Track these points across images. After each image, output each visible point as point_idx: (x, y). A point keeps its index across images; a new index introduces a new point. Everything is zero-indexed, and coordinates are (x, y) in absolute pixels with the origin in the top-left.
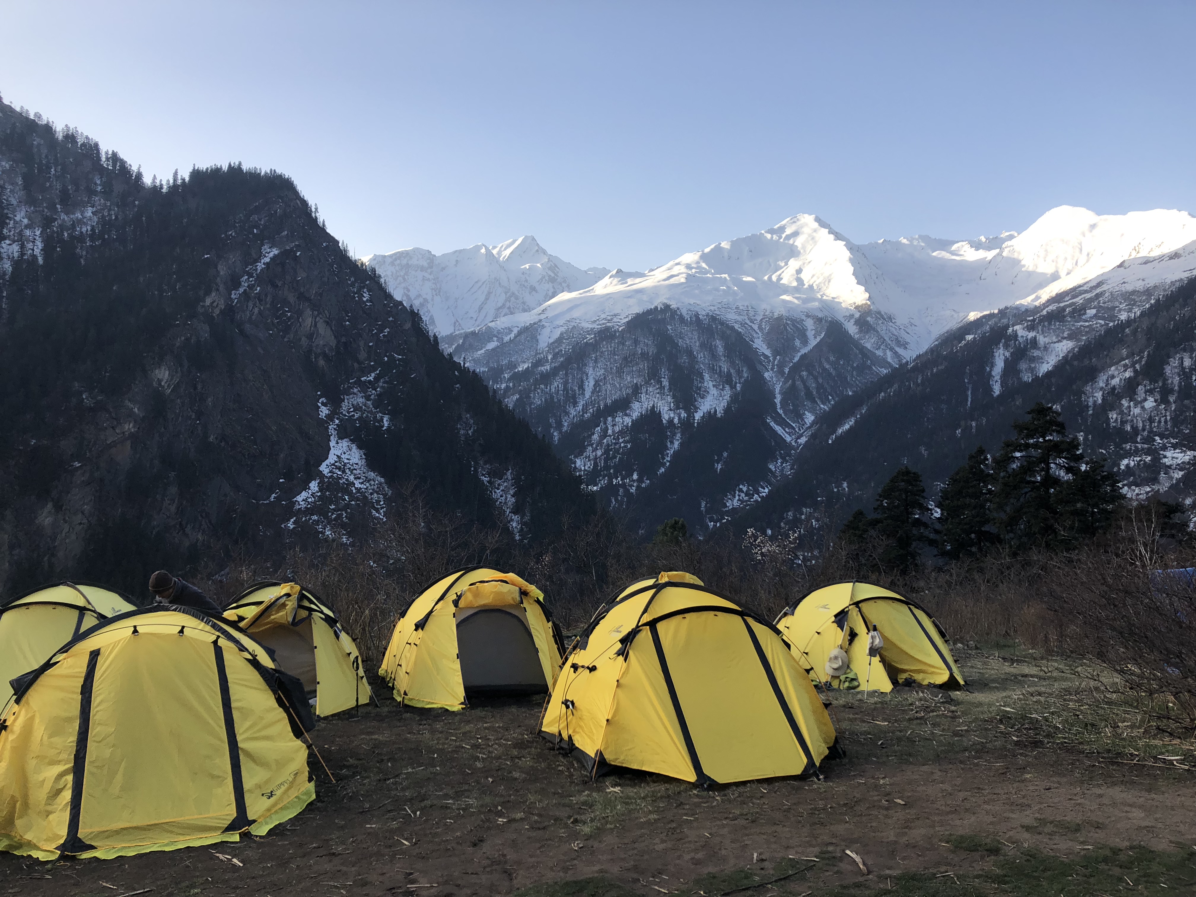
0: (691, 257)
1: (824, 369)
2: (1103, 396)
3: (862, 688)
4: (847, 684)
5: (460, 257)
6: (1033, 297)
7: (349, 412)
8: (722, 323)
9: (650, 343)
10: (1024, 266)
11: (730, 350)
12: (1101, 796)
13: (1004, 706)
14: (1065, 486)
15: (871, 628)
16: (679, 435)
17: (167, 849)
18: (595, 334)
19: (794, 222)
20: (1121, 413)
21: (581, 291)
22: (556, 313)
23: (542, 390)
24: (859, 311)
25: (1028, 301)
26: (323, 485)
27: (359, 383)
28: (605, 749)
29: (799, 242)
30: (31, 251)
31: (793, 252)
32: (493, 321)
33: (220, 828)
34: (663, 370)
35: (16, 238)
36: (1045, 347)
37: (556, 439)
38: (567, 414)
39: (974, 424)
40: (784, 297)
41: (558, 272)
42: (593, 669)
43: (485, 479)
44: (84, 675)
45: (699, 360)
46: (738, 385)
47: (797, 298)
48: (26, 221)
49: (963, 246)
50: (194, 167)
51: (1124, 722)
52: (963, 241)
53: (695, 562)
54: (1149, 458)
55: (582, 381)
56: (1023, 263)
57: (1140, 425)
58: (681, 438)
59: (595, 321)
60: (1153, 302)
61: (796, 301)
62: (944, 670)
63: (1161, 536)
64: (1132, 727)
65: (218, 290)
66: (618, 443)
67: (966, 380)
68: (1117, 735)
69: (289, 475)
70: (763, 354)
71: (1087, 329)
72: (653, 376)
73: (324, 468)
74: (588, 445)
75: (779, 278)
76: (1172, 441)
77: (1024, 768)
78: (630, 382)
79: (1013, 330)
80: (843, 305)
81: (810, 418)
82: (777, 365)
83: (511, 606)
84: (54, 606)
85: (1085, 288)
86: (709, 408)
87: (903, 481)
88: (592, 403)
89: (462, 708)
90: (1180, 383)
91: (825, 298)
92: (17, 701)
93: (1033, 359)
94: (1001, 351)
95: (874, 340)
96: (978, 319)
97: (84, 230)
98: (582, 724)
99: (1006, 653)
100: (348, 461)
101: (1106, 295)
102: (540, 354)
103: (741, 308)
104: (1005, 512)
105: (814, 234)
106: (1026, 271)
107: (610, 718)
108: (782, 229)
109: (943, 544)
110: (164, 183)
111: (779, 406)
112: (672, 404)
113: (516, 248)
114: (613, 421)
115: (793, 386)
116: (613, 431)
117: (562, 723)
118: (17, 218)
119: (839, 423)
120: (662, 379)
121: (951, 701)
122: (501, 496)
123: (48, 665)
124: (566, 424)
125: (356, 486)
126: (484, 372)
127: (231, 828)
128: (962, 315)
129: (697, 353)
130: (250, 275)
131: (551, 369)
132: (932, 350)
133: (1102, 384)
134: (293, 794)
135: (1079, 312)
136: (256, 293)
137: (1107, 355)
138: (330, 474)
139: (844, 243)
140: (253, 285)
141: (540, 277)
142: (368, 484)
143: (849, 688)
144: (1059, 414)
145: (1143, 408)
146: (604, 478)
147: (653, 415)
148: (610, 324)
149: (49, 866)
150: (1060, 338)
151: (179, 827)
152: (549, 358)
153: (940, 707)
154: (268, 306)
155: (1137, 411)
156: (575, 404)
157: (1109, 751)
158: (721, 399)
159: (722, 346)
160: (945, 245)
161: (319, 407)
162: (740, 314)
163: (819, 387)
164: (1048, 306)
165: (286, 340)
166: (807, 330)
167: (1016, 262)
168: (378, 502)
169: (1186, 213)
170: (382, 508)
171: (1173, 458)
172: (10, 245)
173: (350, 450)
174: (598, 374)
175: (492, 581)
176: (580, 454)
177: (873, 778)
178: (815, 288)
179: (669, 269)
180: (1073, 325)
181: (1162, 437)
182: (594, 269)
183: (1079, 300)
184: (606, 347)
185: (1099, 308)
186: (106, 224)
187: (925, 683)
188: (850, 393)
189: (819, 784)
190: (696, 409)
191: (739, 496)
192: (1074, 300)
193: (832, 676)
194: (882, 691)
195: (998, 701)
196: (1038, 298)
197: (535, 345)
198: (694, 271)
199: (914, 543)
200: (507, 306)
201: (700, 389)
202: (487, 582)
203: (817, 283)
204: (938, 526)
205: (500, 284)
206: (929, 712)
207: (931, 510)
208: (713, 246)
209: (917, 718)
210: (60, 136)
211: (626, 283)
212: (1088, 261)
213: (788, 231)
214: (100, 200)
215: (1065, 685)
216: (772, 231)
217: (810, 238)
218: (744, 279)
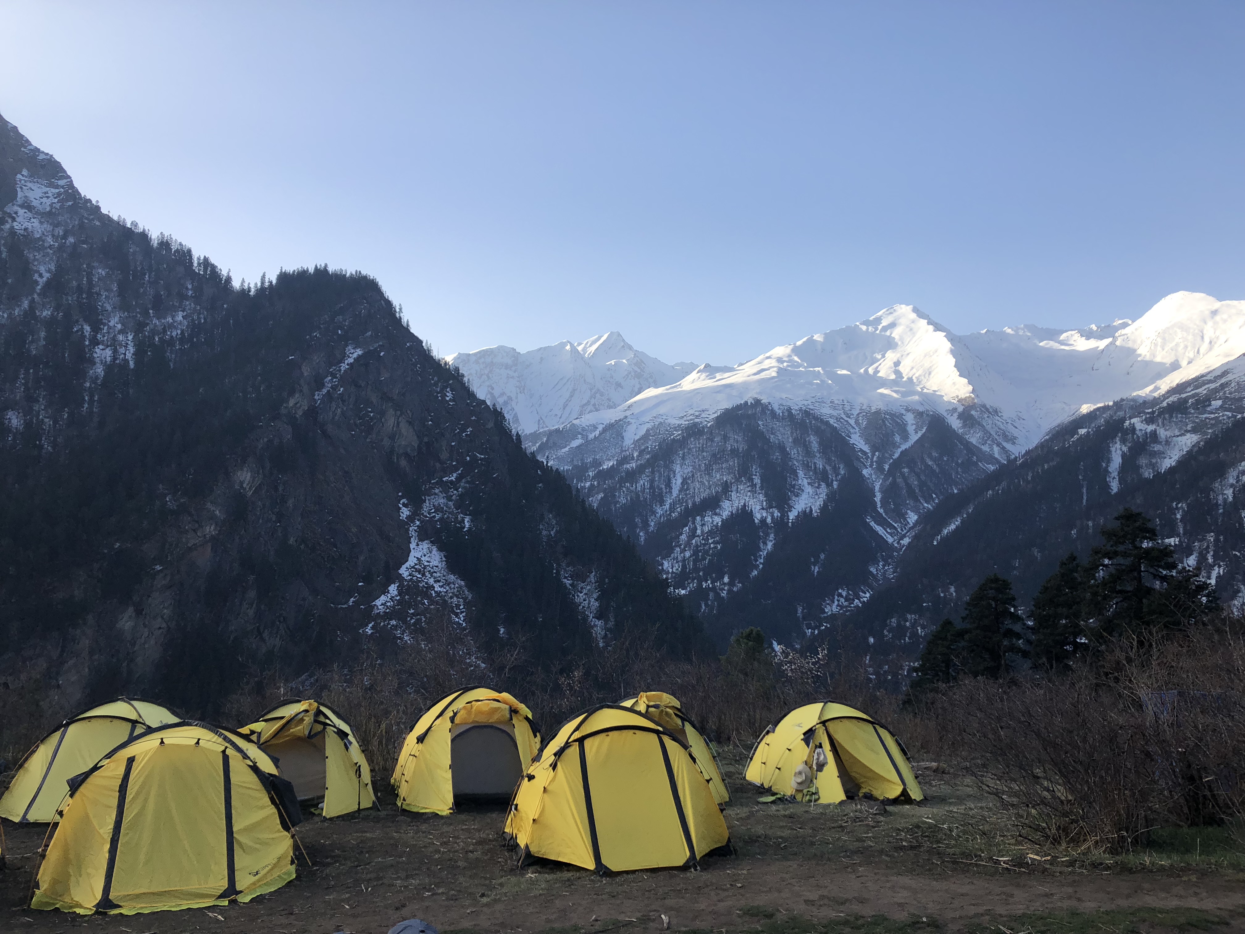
0: (781, 351)
1: (927, 466)
2: (1233, 493)
3: (822, 801)
5: (545, 354)
6: (1151, 387)
7: (429, 514)
8: (816, 418)
9: (740, 439)
10: (1140, 355)
11: (825, 447)
13: (929, 818)
16: (772, 535)
17: (173, 909)
18: (682, 430)
19: (891, 313)
21: (668, 387)
22: (642, 409)
23: (628, 489)
24: (963, 405)
25: (1145, 392)
26: (402, 589)
27: (441, 483)
28: (530, 842)
29: (896, 334)
30: (122, 356)
31: (890, 344)
32: (577, 419)
33: (214, 896)
34: (754, 467)
35: (109, 343)
36: (1167, 441)
37: (642, 539)
38: (654, 513)
39: (1090, 523)
40: (882, 391)
41: (644, 368)
43: (568, 582)
44: (122, 777)
45: (793, 456)
46: (835, 483)
47: (895, 392)
48: (119, 326)
49: (1072, 335)
50: (281, 270)
52: (1072, 330)
55: (669, 480)
56: (1139, 352)
58: (775, 539)
59: (683, 417)
61: (895, 395)
62: (897, 785)
65: (301, 391)
66: (707, 544)
67: (1080, 477)
69: (368, 579)
70: (861, 450)
71: (1213, 422)
72: (744, 473)
73: (404, 571)
74: (676, 546)
75: (876, 371)
78: (719, 480)
79: (1130, 423)
80: (946, 398)
81: (912, 518)
82: (876, 462)
83: (501, 722)
84: (111, 719)
85: (1208, 378)
86: (804, 506)
87: (991, 589)
88: (680, 501)
89: (450, 813)
91: (925, 391)
92: (72, 796)
93: (1154, 454)
94: (1118, 445)
95: (979, 434)
96: (1091, 412)
97: (174, 334)
98: (522, 824)
100: (428, 564)
101: (1233, 385)
102: (625, 451)
103: (836, 402)
105: (913, 325)
106: (1142, 360)
107: (536, 817)
108: (878, 320)
110: (252, 286)
111: (879, 505)
112: (765, 503)
113: (601, 344)
114: (701, 521)
115: (894, 484)
116: (702, 531)
118: (111, 324)
119: (945, 522)
120: (754, 477)
121: (885, 813)
122: (585, 600)
123: (95, 768)
124: (652, 524)
125: (436, 589)
126: (567, 470)
127: (222, 896)
128: (1074, 407)
129: (790, 449)
130: (334, 376)
131: (637, 466)
132: (1041, 446)
133: (1232, 481)
134: (276, 873)
135: (1203, 403)
136: (340, 394)
137: (1236, 450)
138: (409, 577)
139: (945, 334)
140: (337, 386)
141: (626, 373)
142: (448, 588)
143: (811, 801)
146: (693, 580)
147: (744, 514)
148: (698, 420)
149: (86, 918)
150: (1183, 432)
151: (184, 895)
152: (635, 456)
154: (351, 406)
156: (662, 503)
158: (817, 497)
159: (817, 442)
160: (1053, 334)
161: (400, 509)
162: (835, 409)
163: (922, 484)
164: (1168, 398)
165: (368, 440)
166: (907, 424)
167: (1131, 352)
168: (458, 606)
170: (462, 612)
172: (103, 350)
173: (431, 552)
174: (686, 471)
175: (487, 699)
176: (666, 556)
178: (915, 381)
179: (759, 363)
180: (1197, 417)
182: (682, 364)
183: (1202, 391)
184: (694, 444)
185: (1225, 399)
186: (195, 328)
188: (956, 491)
189: (694, 874)
190: (790, 508)
191: (838, 601)
192: (1197, 391)
193: (796, 790)
194: (836, 802)
195: (929, 814)
196: (1157, 389)
197: (620, 442)
198: (785, 364)
200: (592, 403)
201: (794, 486)
202: (482, 700)
203: (917, 375)
205: (585, 381)
206: (854, 822)
208: (805, 339)
210: (155, 243)
211: (715, 378)
212: (1210, 349)
213: (884, 323)
214: (190, 304)
216: (867, 323)
217: (908, 329)
218: (839, 372)
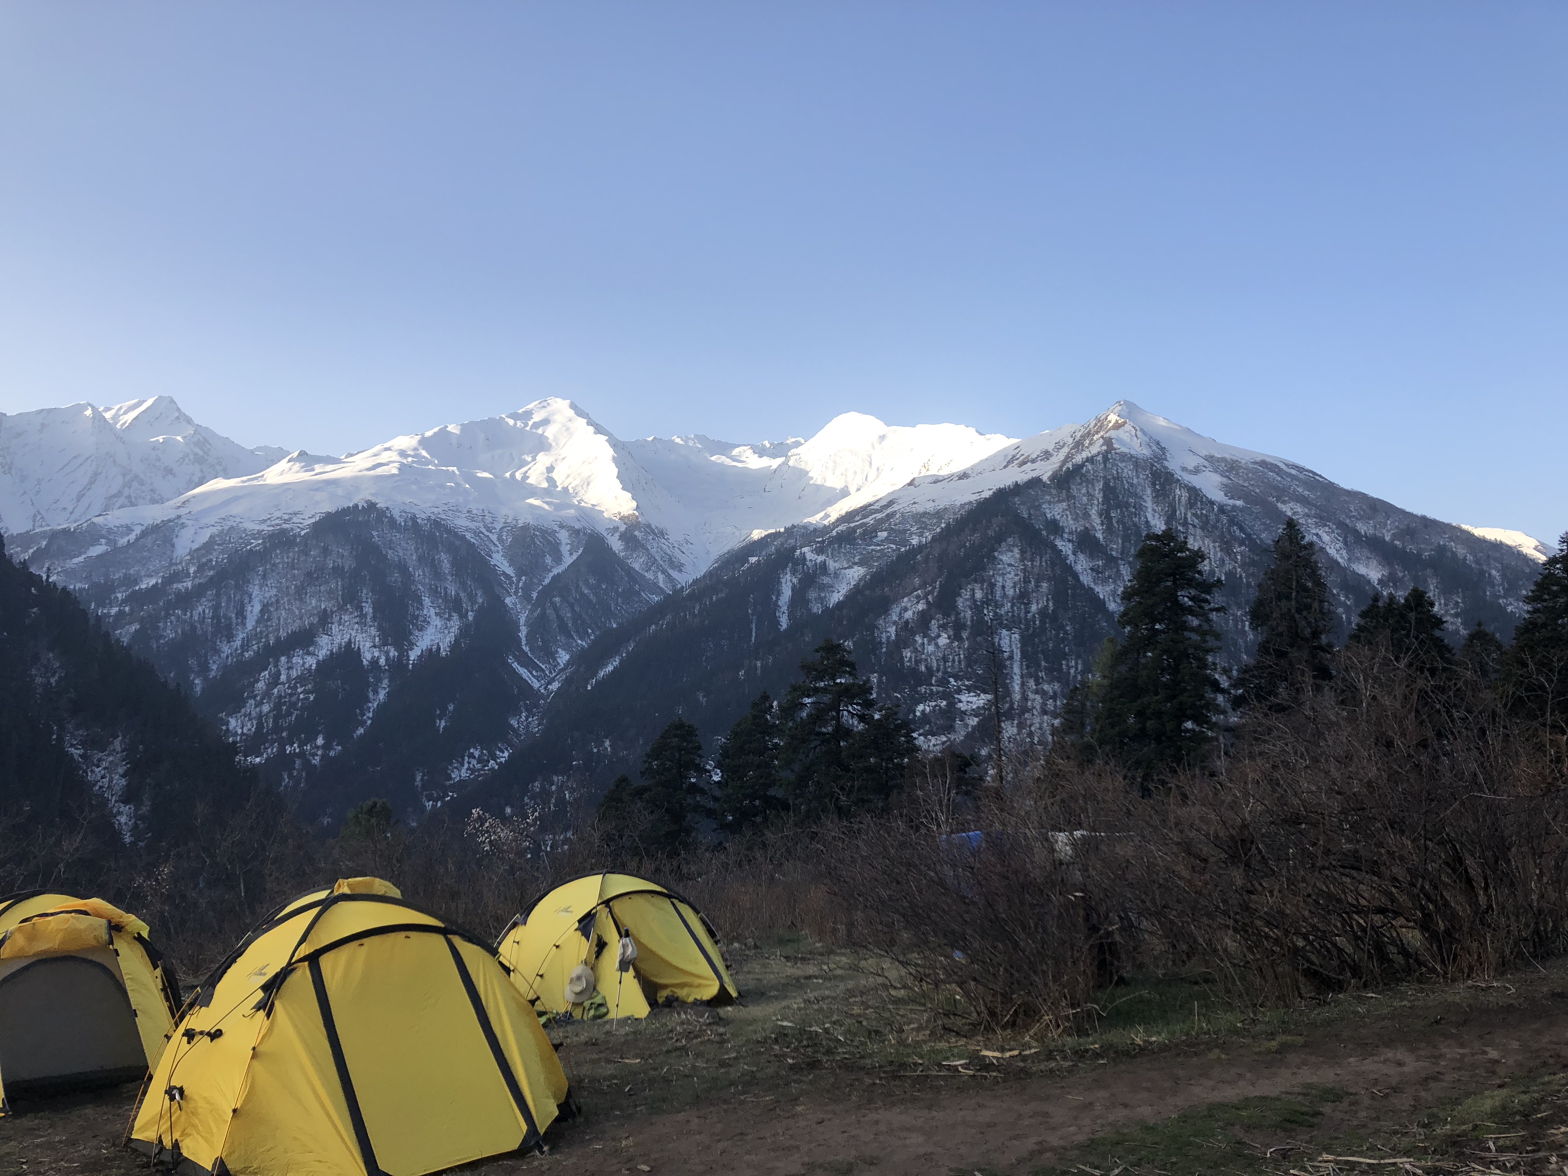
0: (406, 442)
1: (583, 595)
2: (896, 631)
3: (612, 1015)
4: (592, 1012)
6: (821, 514)
8: (449, 531)
9: (346, 553)
10: (812, 478)
11: (459, 568)
12: (877, 1122)
13: (781, 1020)
14: (857, 738)
15: (623, 933)
16: (386, 682)
18: (264, 538)
19: (544, 407)
20: (915, 650)
21: (244, 478)
22: (205, 506)
23: (178, 617)
24: (625, 524)
25: (816, 519)
28: (229, 1154)
29: (550, 432)
31: (542, 445)
32: (100, 515)
34: (365, 591)
36: (836, 573)
37: (198, 689)
38: (218, 652)
39: (758, 664)
40: (531, 501)
41: (209, 450)
42: (216, 1035)
43: (76, 752)
45: (417, 578)
46: (470, 613)
47: (547, 503)
49: (744, 451)
51: (910, 1023)
52: (745, 445)
53: (394, 861)
54: (944, 703)
55: (243, 606)
56: (810, 474)
57: (935, 665)
58: (389, 686)
59: (265, 521)
60: (943, 525)
61: (546, 507)
62: (713, 980)
63: (957, 793)
64: (918, 1029)
66: (295, 694)
67: (750, 611)
68: (902, 1043)
70: (504, 573)
71: (879, 554)
72: (351, 599)
74: (249, 697)
75: (525, 477)
76: (967, 683)
77: (796, 1099)
78: (315, 608)
79: (801, 553)
80: (606, 515)
81: (563, 657)
82: (522, 588)
83: (93, 949)
85: (875, 507)
86: (429, 643)
87: (676, 736)
88: (257, 637)
90: (972, 617)
91: (583, 504)
93: (823, 587)
94: (788, 577)
95: (643, 559)
96: (762, 538)
98: (195, 1121)
99: (789, 950)
101: (897, 516)
102: (176, 564)
103: (475, 512)
104: (793, 771)
105: (569, 424)
106: (814, 484)
107: (238, 1106)
108: (528, 414)
109: (723, 814)
111: (524, 642)
112: (377, 639)
113: (143, 412)
114: (287, 662)
115: (543, 616)
116: (288, 676)
117: (164, 1124)
119: (601, 662)
120: (364, 604)
121: (720, 1021)
122: (103, 777)
124: (215, 667)
126: (81, 590)
128: (744, 532)
129: (414, 569)
131: (193, 587)
132: (710, 574)
133: (895, 618)
135: (870, 533)
137: (899, 585)
139: (607, 438)
141: (181, 455)
143: (595, 1017)
144: (849, 652)
145: (936, 645)
146: (272, 745)
147: (349, 654)
148: (288, 526)
150: (850, 564)
152: (191, 571)
153: (705, 1030)
155: (931, 648)
156: (230, 638)
157: (891, 1063)
158: (446, 632)
159: (449, 561)
160: (725, 448)
162: (473, 520)
163: (576, 617)
164: (838, 526)
166: (561, 543)
167: (803, 474)
169: (974, 430)
171: (968, 702)
174: (267, 595)
175: (61, 912)
176: (234, 711)
177: (613, 1139)
178: (571, 491)
179: (375, 456)
180: (864, 549)
181: (957, 678)
182: (265, 448)
183: (870, 520)
184: (279, 558)
185: (890, 530)
187: (691, 999)
188: (614, 626)
189: (541, 1159)
190: (412, 645)
191: (469, 763)
192: (864, 521)
193: (573, 1004)
194: (636, 1016)
195: (775, 1015)
196: (827, 516)
197: (169, 552)
198: (410, 459)
199: (689, 815)
200: (126, 494)
201: (417, 617)
202: (52, 914)
203: (573, 485)
204: (718, 793)
205: (114, 462)
206: (692, 1039)
207: (709, 771)
208: (436, 430)
209: (677, 1049)
211: (313, 470)
212: (878, 477)
213: (536, 418)
215: (851, 984)
216: (515, 416)
217: (564, 429)
218: (479, 475)
